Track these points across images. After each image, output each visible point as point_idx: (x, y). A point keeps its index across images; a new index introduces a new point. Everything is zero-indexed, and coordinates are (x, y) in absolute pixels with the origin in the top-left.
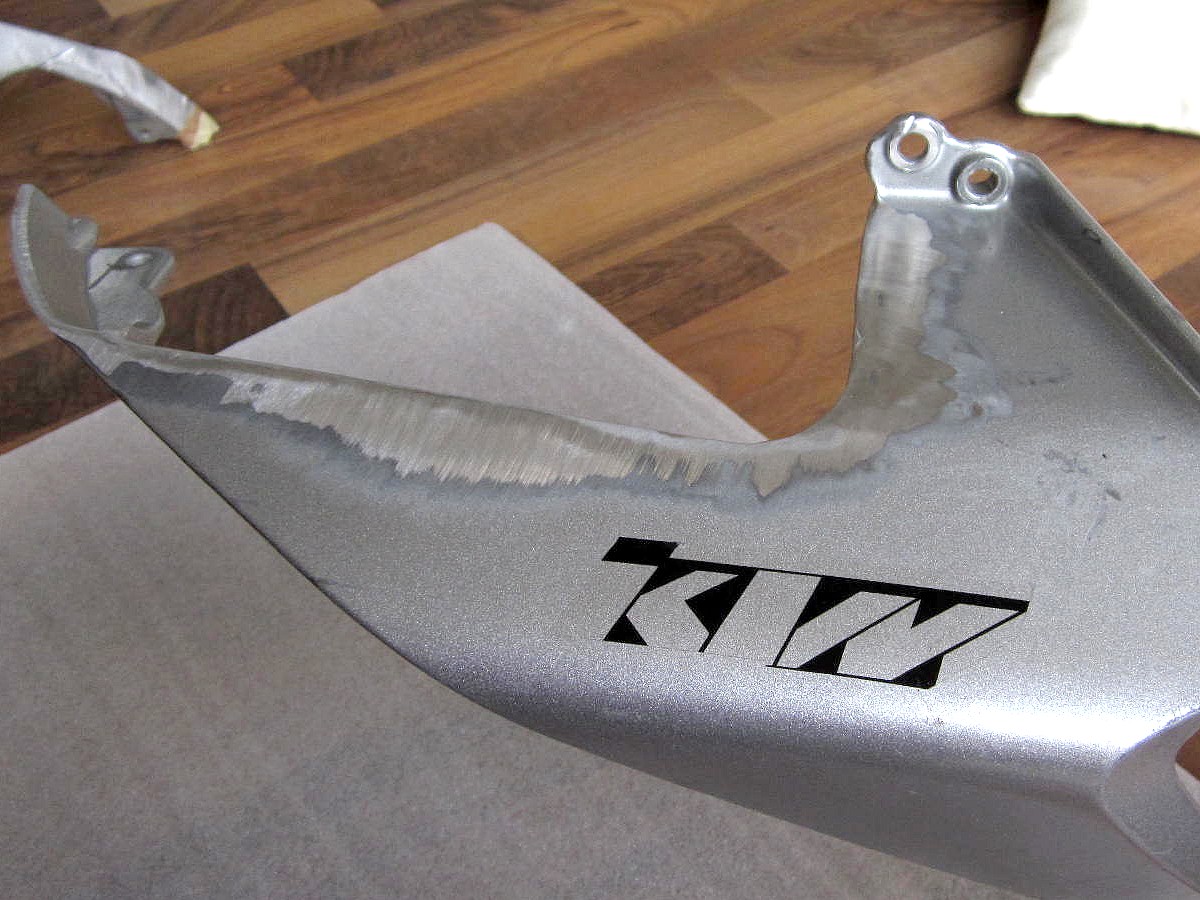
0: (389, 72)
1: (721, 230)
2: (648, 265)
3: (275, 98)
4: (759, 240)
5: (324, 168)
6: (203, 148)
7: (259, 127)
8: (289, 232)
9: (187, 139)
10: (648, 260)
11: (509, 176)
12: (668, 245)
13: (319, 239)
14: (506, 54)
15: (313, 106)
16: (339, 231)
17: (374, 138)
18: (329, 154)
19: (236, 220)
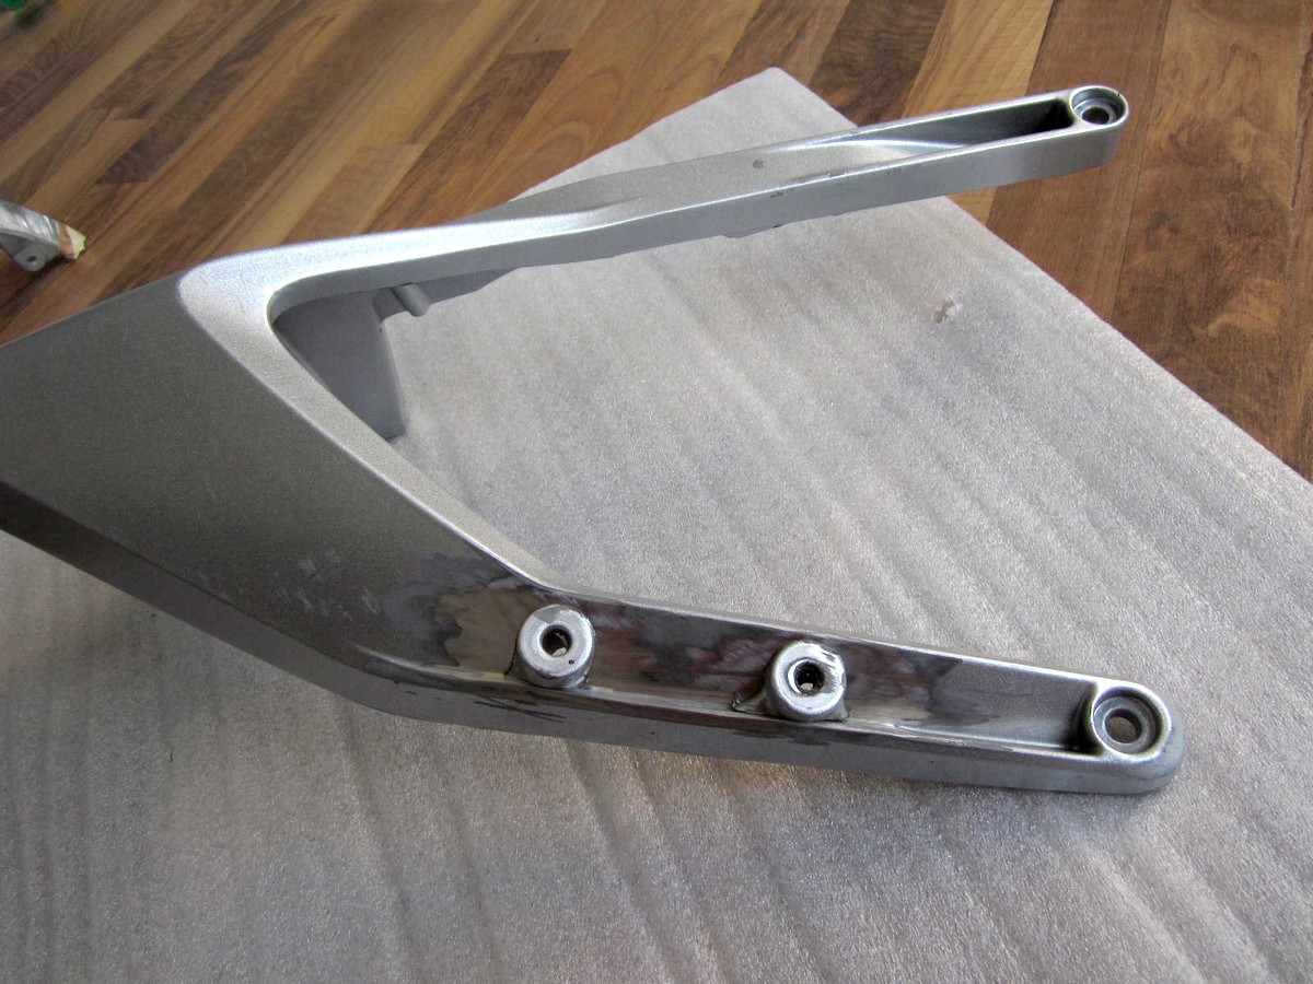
0: (181, 139)
1: (505, 59)
2: (472, 104)
3: (109, 200)
4: (536, 48)
5: (184, 207)
6: (82, 253)
7: (111, 222)
8: (194, 248)
9: (67, 250)
10: (469, 102)
11: (327, 127)
12: (477, 87)
13: (220, 237)
14: (259, 81)
15: (142, 187)
16: (233, 223)
17: (206, 173)
18: (181, 198)
19: (146, 268)
